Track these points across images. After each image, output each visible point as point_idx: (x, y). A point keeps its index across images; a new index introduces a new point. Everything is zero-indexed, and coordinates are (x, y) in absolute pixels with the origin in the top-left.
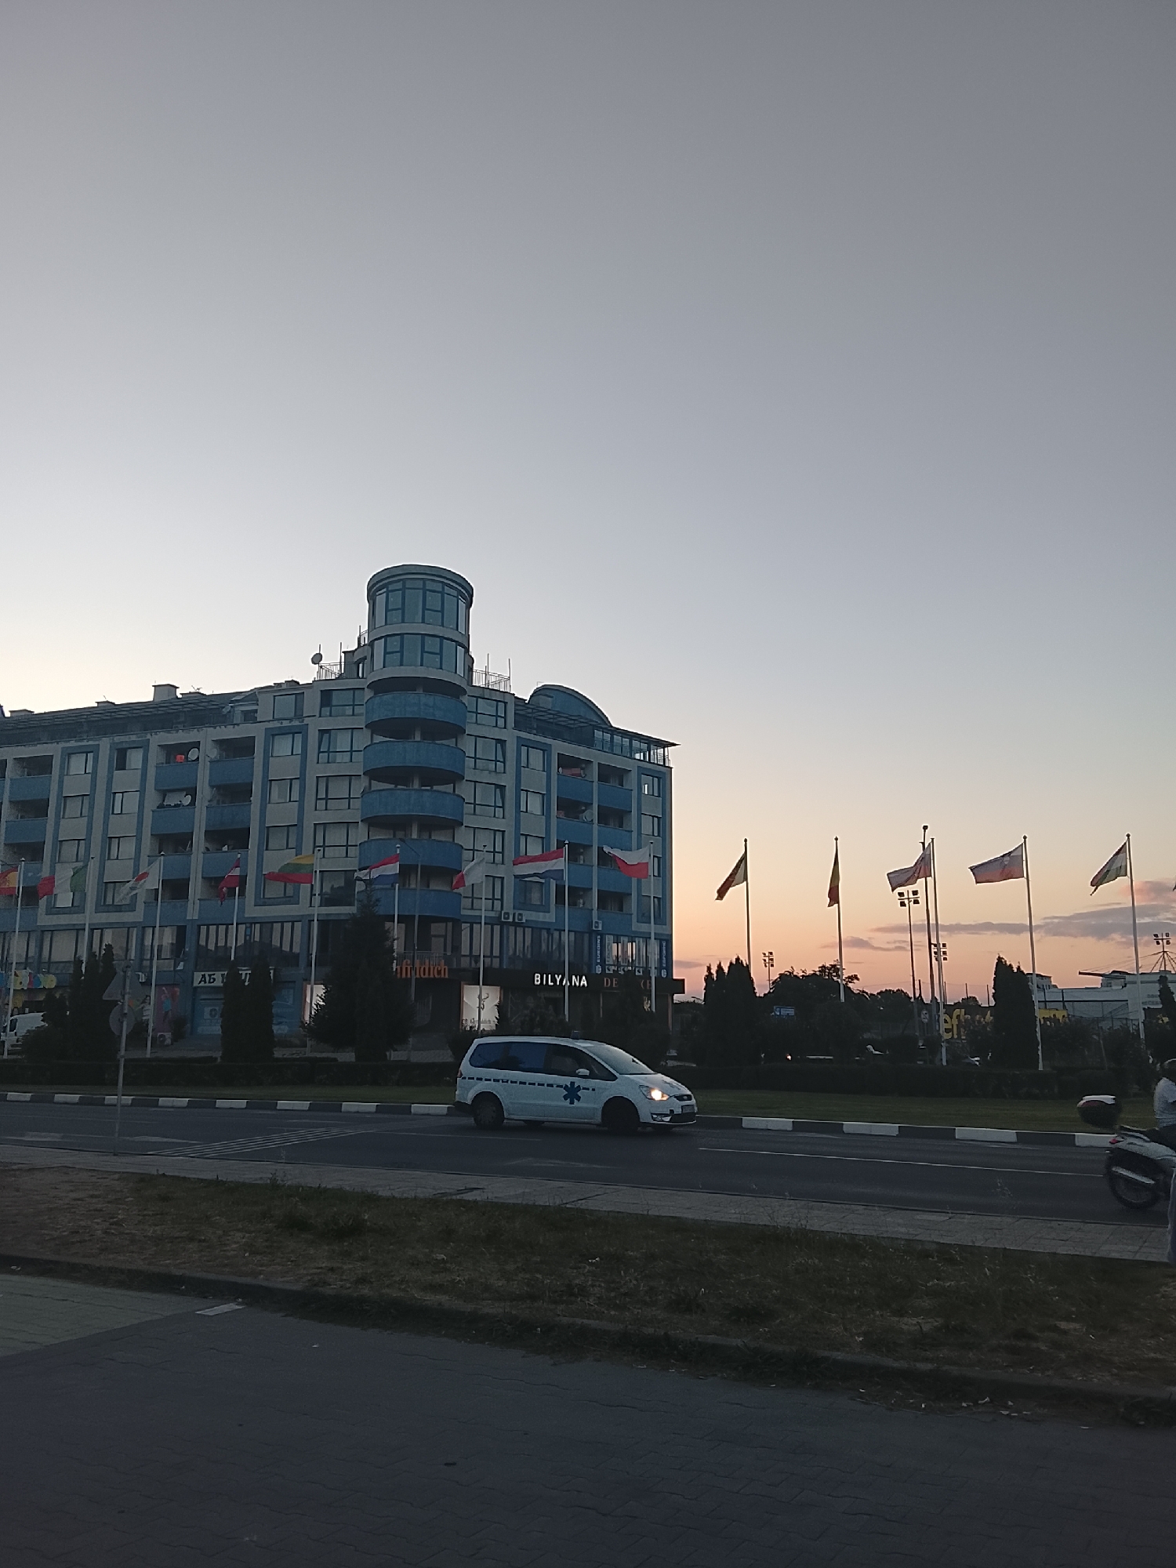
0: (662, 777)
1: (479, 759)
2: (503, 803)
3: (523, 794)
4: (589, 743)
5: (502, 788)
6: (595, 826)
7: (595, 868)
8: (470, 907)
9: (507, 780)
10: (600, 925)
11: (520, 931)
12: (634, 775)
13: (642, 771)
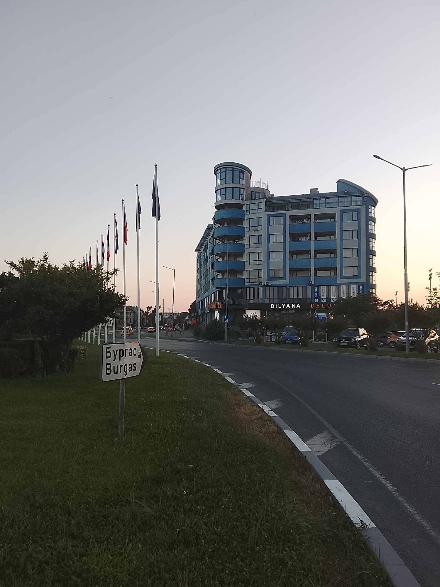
1: (251, 227)
2: (262, 241)
3: (271, 236)
5: (261, 236)
6: (312, 241)
7: (312, 259)
8: (249, 282)
9: (262, 232)
10: (313, 282)
12: (337, 215)
13: (344, 211)
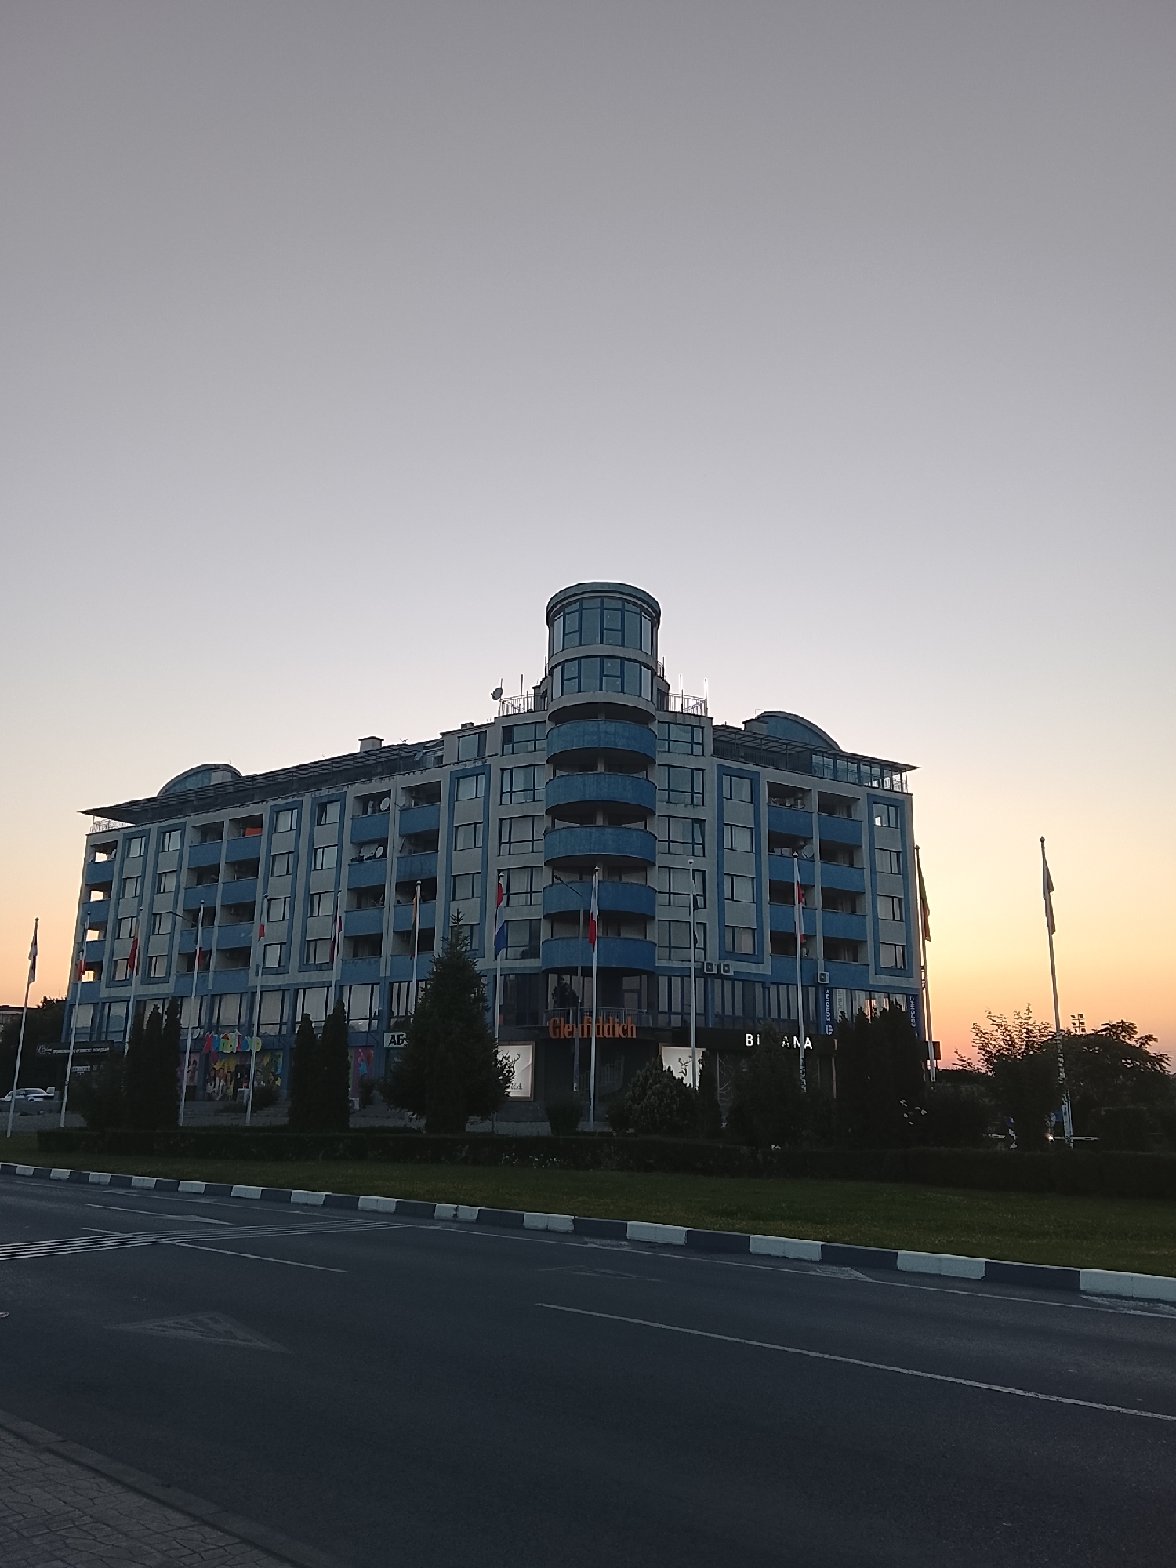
0: (900, 806)
1: (673, 791)
2: (703, 840)
3: (726, 829)
4: (808, 769)
5: (701, 822)
6: (818, 863)
7: (819, 912)
9: (708, 814)
10: (828, 978)
11: (728, 985)
12: (863, 805)
13: (873, 800)
